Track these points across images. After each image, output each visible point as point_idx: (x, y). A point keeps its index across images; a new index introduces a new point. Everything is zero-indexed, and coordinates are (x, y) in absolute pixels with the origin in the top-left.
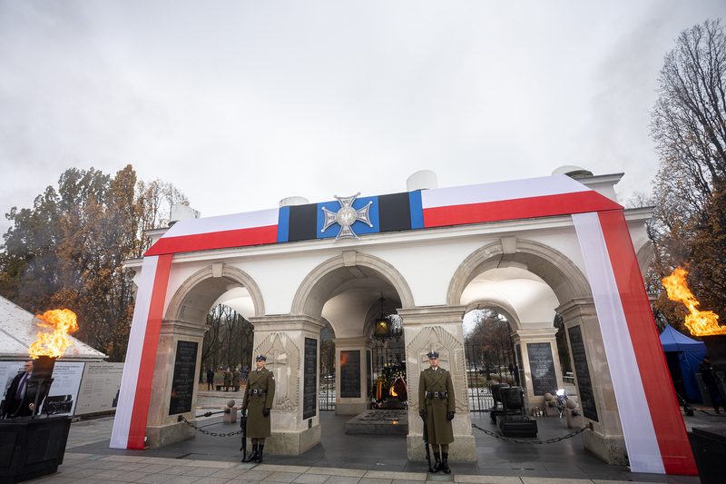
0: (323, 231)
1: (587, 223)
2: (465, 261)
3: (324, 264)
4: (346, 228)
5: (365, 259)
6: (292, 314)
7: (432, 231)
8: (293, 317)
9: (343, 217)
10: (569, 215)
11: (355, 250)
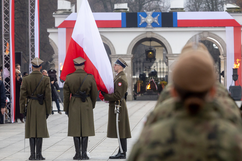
0: (140, 24)
1: (230, 30)
2: (190, 39)
3: (139, 36)
4: (149, 25)
5: (155, 35)
6: (127, 54)
7: (180, 28)
8: (128, 55)
9: (148, 20)
10: (225, 27)
11: (151, 32)
